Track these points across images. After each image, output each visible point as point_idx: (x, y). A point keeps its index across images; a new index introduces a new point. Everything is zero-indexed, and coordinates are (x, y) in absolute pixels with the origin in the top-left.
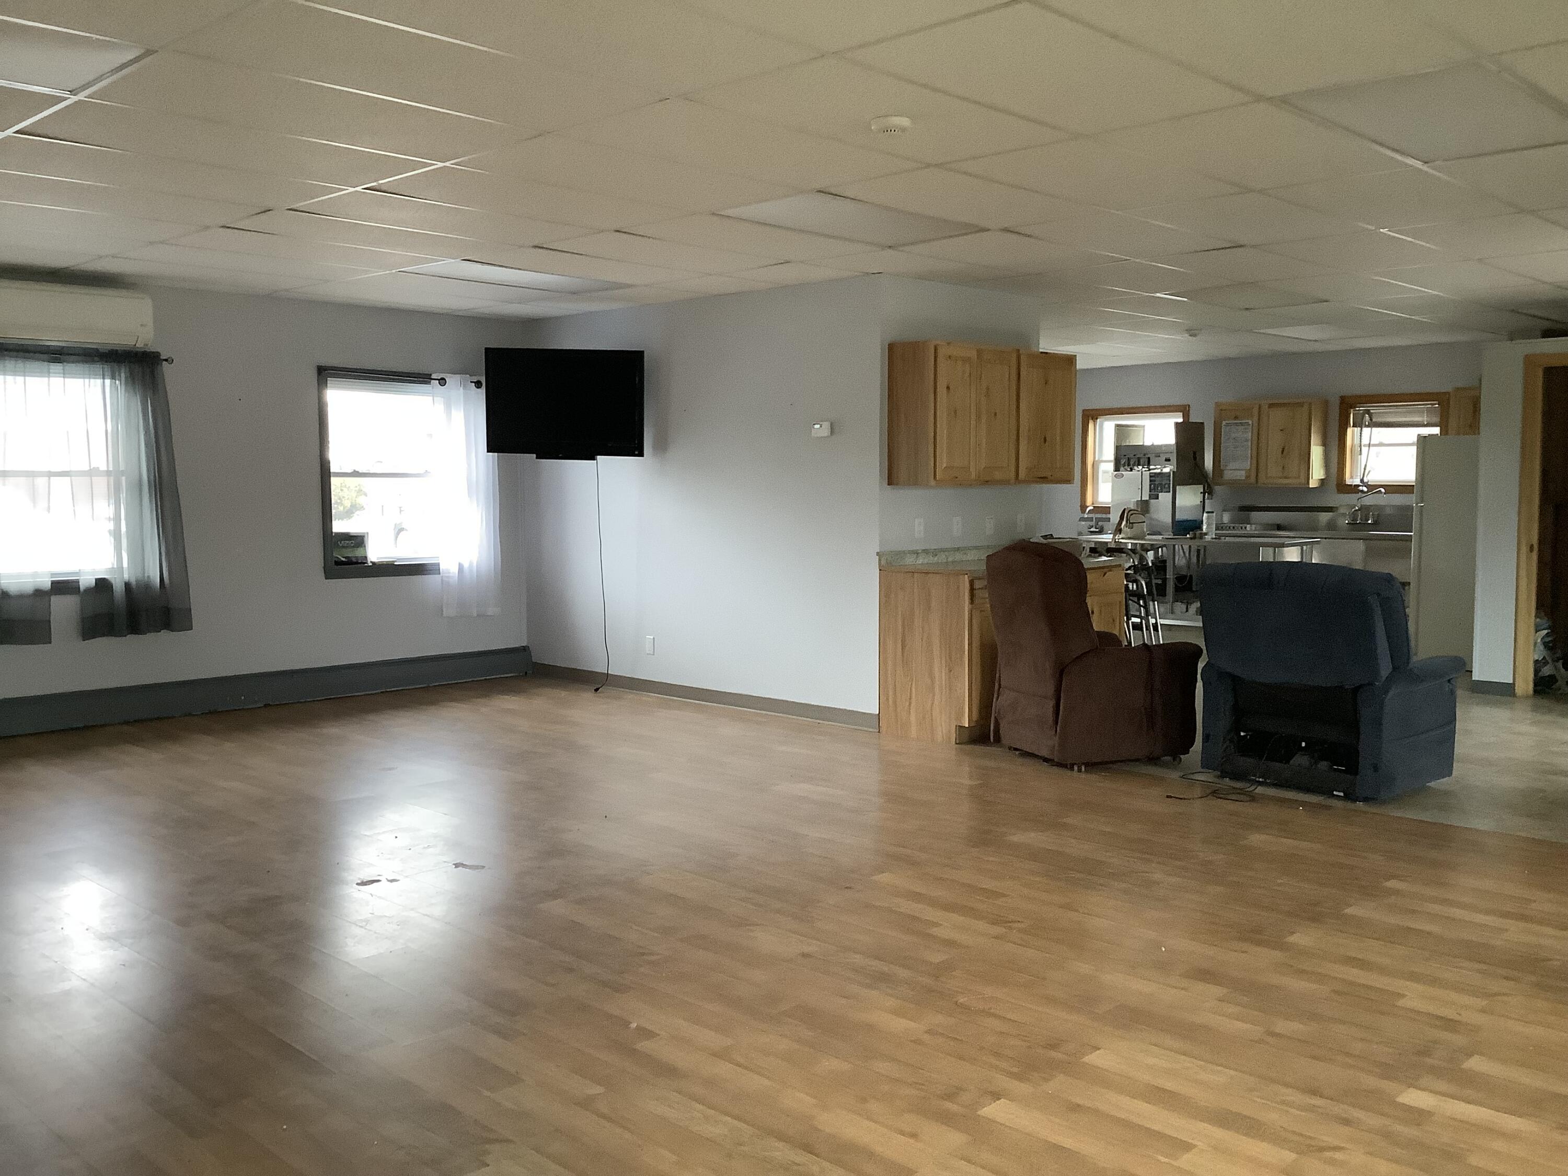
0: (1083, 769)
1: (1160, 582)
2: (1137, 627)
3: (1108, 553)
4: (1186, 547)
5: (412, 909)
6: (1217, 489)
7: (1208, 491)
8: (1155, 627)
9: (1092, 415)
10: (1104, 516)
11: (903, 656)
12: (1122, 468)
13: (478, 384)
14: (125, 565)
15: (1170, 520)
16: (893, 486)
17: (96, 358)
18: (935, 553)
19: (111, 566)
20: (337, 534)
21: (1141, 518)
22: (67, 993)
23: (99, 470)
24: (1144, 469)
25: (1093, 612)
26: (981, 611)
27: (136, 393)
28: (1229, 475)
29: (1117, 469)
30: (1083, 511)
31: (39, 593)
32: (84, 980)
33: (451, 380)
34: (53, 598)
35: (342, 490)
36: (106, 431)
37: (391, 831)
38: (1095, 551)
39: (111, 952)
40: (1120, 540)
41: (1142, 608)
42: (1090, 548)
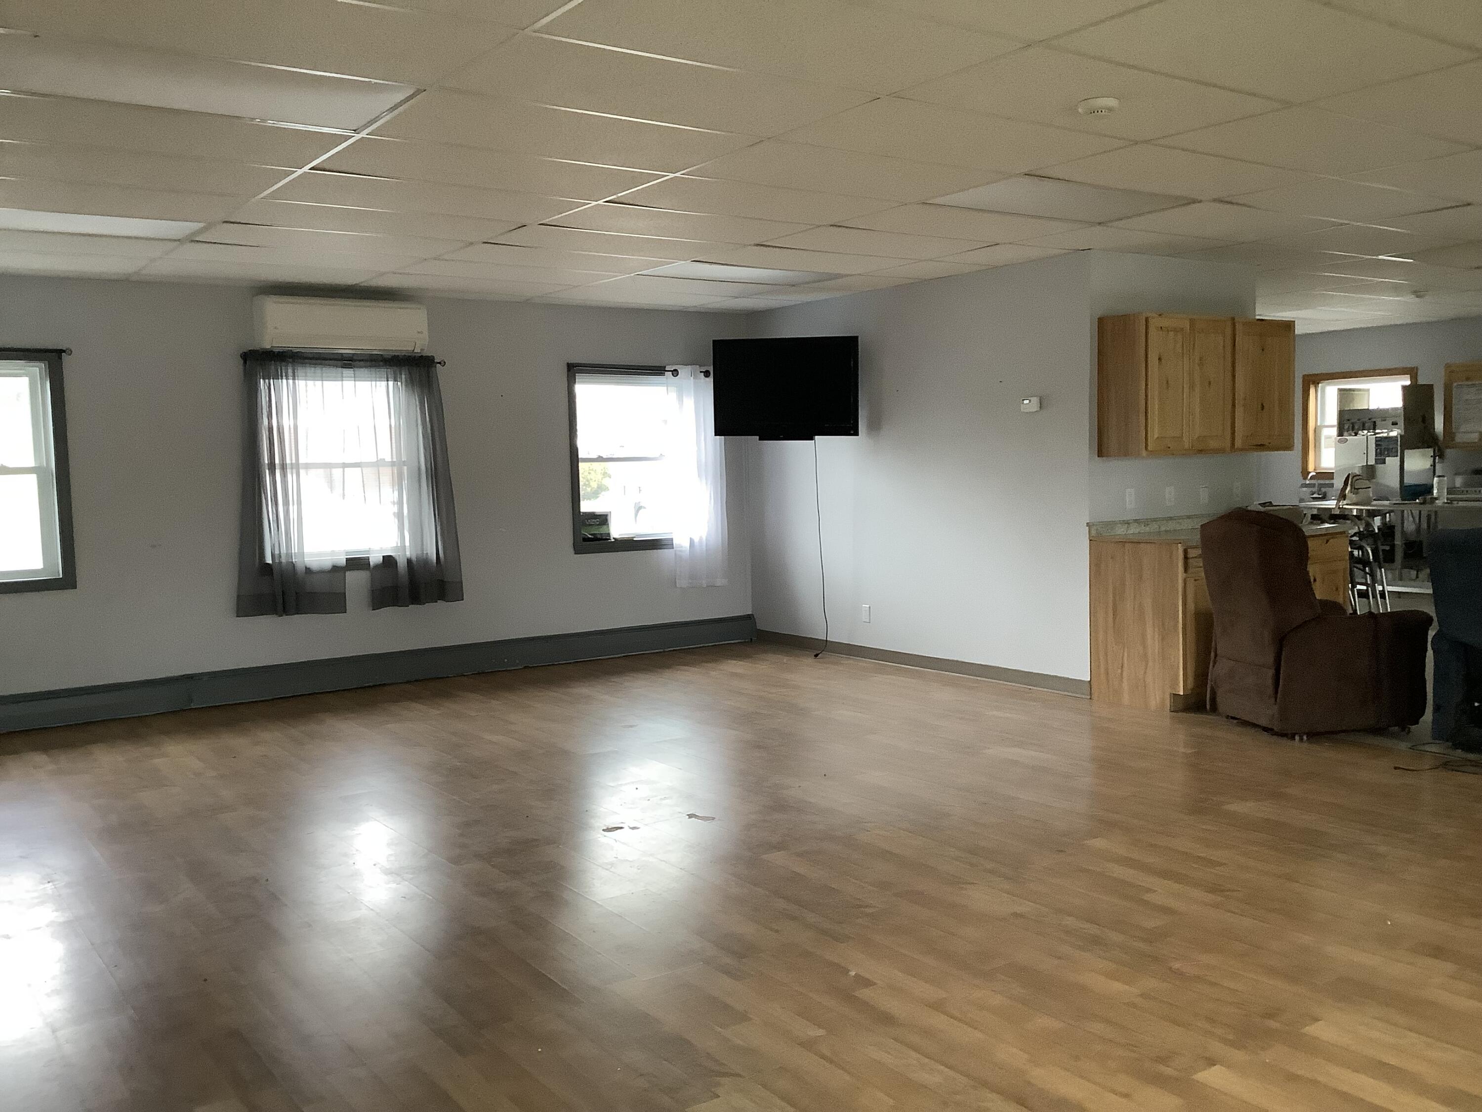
0: (1305, 738)
1: (1387, 548)
2: (1363, 595)
3: (1331, 520)
4: (1416, 513)
5: (651, 855)
6: (1449, 452)
7: (1439, 454)
8: (1382, 594)
9: (1313, 380)
10: (1327, 482)
11: (1114, 623)
12: (1346, 433)
13: (707, 374)
14: (407, 544)
15: (1398, 486)
16: (1104, 458)
17: (381, 363)
18: (1146, 522)
19: (395, 545)
20: (585, 513)
21: (1366, 483)
22: (357, 921)
23: (385, 461)
24: (1369, 434)
25: (1315, 580)
26: (1195, 580)
27: (414, 391)
28: (1459, 438)
29: (1340, 434)
30: (1305, 478)
31: (335, 569)
32: (372, 910)
33: (683, 371)
34: (348, 573)
35: (589, 473)
36: (390, 426)
37: (633, 783)
38: (1319, 517)
39: (394, 885)
40: (1344, 506)
41: (1368, 576)
42: (1312, 515)
